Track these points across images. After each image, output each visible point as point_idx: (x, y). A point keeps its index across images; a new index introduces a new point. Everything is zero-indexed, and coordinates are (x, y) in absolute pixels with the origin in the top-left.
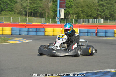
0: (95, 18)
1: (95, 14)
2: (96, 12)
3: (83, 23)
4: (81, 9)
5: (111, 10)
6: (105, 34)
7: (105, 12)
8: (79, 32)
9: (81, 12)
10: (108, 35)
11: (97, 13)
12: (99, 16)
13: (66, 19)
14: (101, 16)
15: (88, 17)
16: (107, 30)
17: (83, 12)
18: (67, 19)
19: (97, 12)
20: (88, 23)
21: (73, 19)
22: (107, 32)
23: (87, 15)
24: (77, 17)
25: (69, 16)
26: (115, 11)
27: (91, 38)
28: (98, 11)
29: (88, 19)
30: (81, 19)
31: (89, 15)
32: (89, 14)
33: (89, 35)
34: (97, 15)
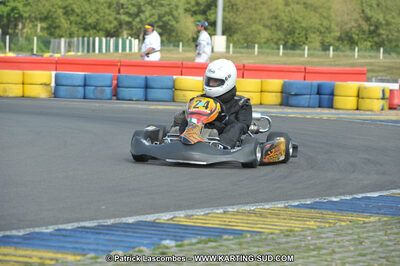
0: (109, 35)
1: (110, 23)
2: (114, 14)
3: (69, 51)
4: (60, 3)
5: (163, 8)
6: (142, 90)
7: (142, 16)
8: (53, 84)
9: (60, 11)
10: (153, 93)
11: (116, 19)
12: (124, 27)
13: (8, 37)
14: (131, 29)
15: (86, 29)
16: (149, 76)
17: (68, 11)
18: (13, 36)
19: (119, 13)
20: (88, 51)
21: (35, 39)
22: (151, 84)
23: (80, 23)
24: (48, 29)
25: (20, 26)
26: (175, 13)
27: (97, 105)
28: (122, 11)
29: (86, 39)
30: (61, 37)
31: (90, 25)
32: (89, 21)
33: (92, 96)
34: (115, 23)
